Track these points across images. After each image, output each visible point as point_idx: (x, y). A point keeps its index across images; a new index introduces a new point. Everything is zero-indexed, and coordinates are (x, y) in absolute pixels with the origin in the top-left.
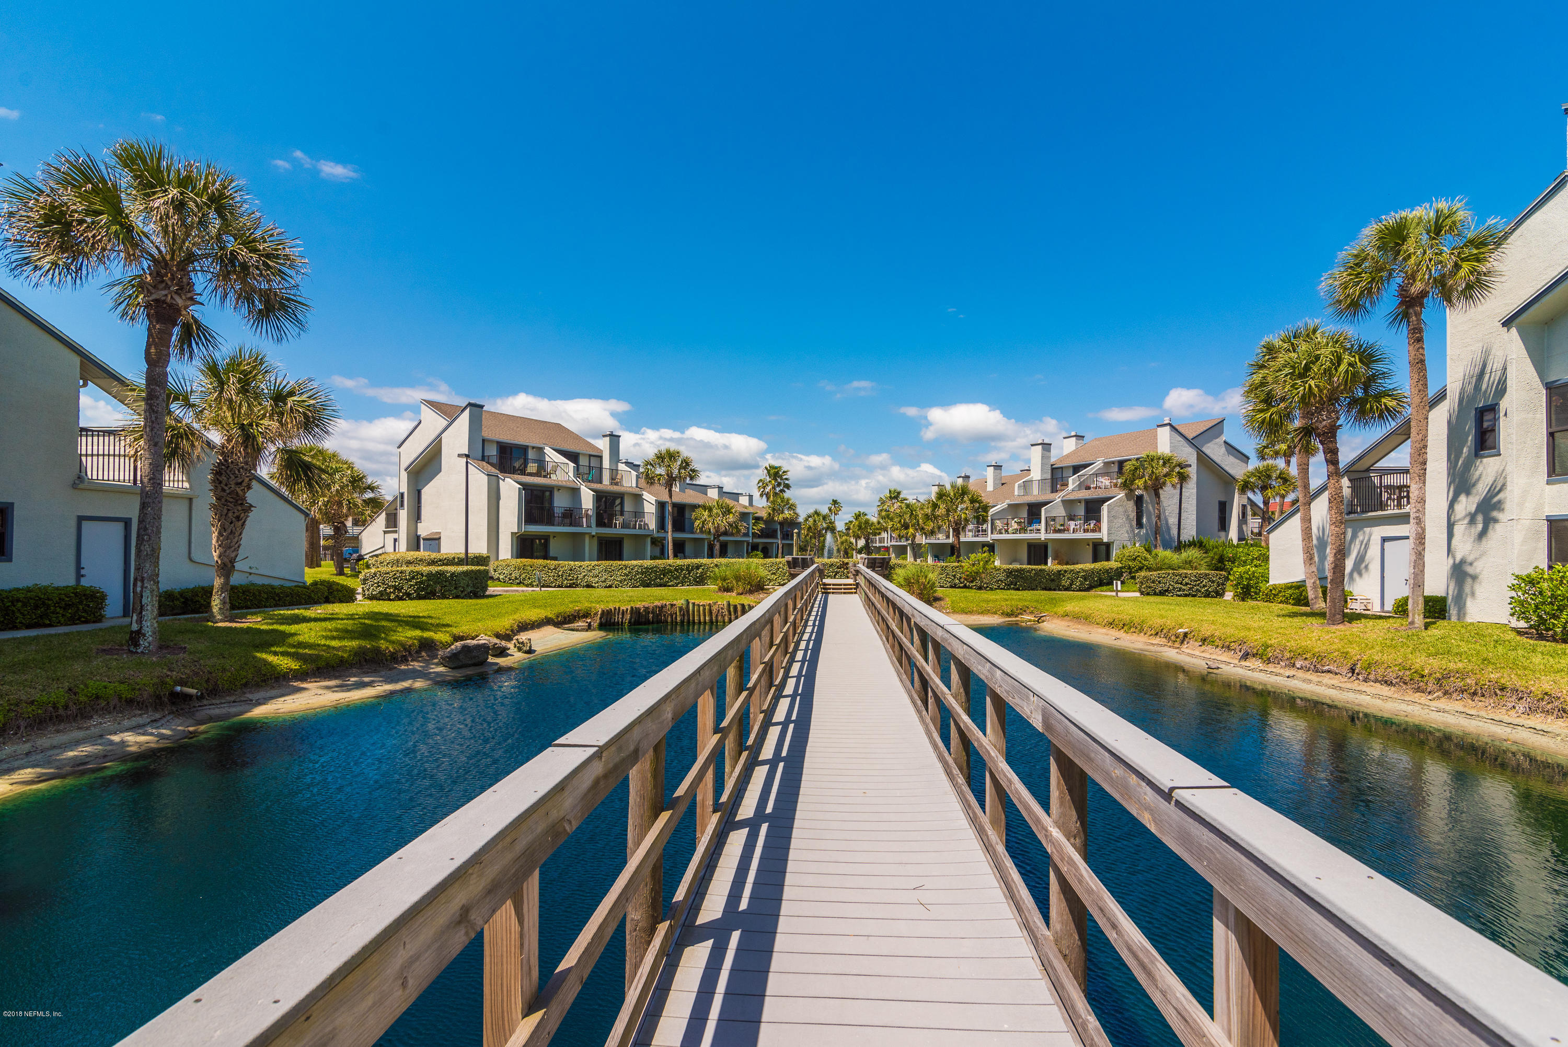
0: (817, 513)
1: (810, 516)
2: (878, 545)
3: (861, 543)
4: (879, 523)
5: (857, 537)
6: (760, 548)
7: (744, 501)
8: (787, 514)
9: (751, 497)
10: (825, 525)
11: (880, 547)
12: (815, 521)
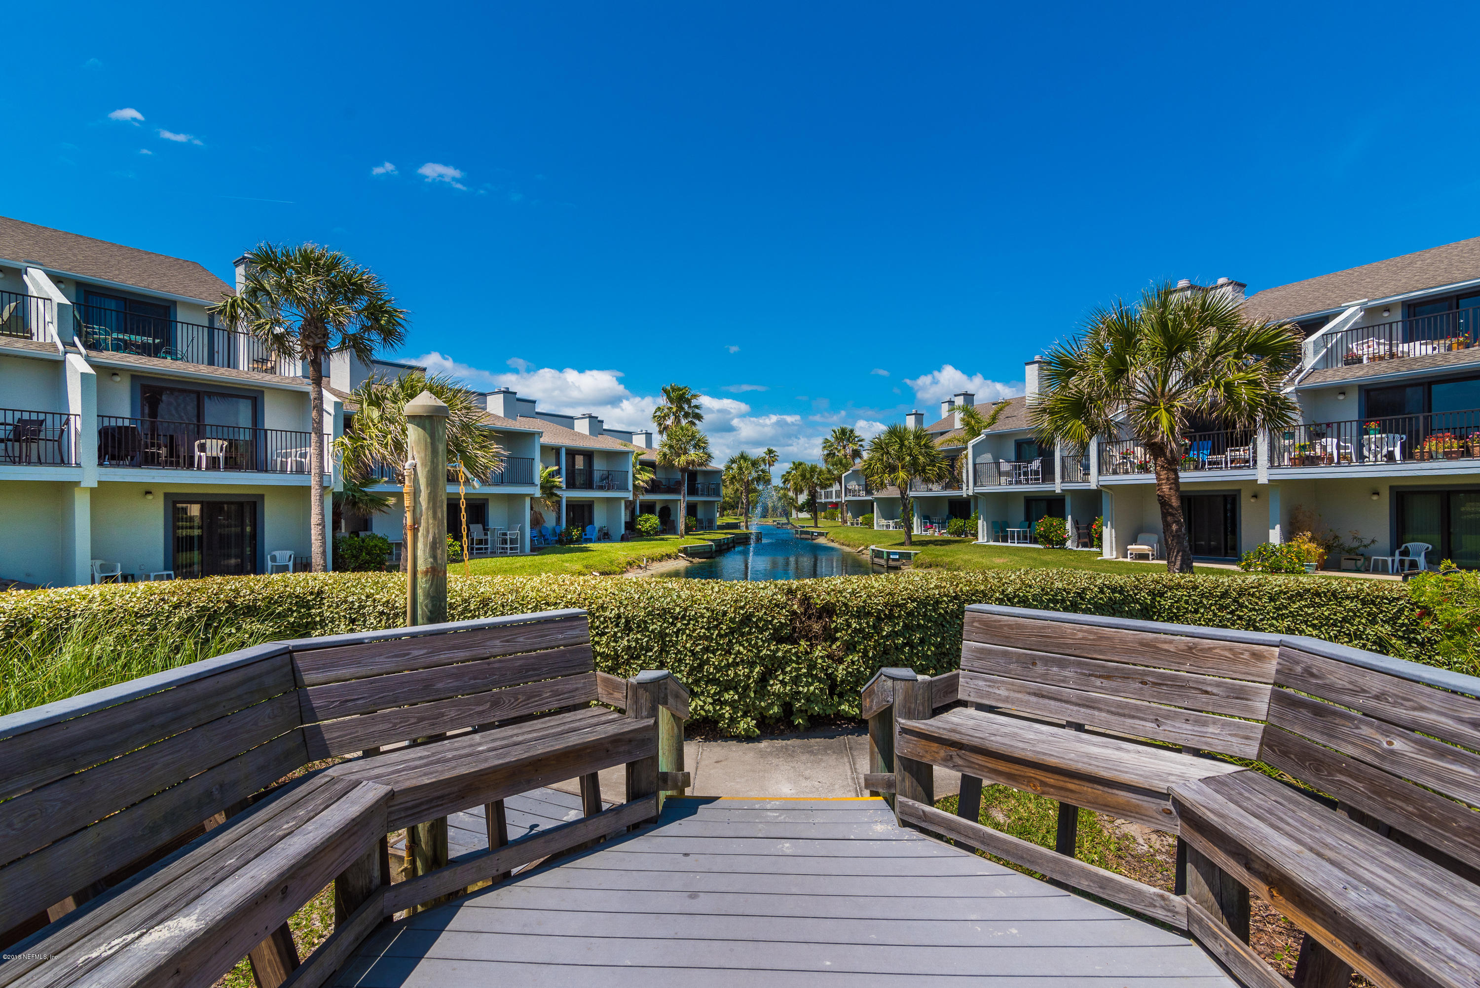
0: (743, 457)
1: (733, 461)
2: (823, 501)
3: (802, 498)
4: (829, 471)
5: (798, 490)
6: (658, 509)
7: (639, 441)
8: (693, 454)
9: (649, 435)
10: (754, 474)
11: (826, 503)
12: (740, 468)
